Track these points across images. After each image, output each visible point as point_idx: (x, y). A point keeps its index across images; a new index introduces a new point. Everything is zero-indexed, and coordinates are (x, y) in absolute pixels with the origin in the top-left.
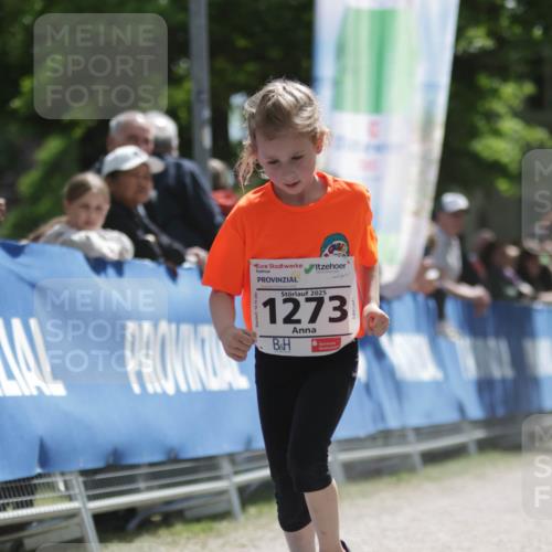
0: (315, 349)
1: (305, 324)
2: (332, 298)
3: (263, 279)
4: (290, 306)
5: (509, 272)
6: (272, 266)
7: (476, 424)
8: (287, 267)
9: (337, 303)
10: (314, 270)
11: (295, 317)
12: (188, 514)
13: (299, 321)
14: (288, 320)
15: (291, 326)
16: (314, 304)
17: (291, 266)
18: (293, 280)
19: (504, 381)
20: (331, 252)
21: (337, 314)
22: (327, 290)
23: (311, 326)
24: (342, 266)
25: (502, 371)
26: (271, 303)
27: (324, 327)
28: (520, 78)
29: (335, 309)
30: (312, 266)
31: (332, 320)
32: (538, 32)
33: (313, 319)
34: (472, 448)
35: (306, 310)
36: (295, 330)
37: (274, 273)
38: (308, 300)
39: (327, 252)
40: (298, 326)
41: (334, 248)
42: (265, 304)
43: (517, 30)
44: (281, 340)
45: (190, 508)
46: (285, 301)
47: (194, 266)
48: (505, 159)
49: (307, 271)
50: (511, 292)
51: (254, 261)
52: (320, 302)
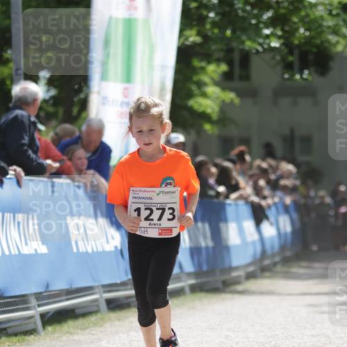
0: (160, 234)
1: (155, 221)
2: (169, 209)
3: (135, 198)
4: (148, 212)
5: (212, 181)
6: (140, 191)
7: (189, 274)
8: (148, 192)
9: (171, 211)
10: (161, 194)
11: (151, 218)
12: (9, 331)
13: (152, 220)
14: (147, 219)
15: (149, 222)
16: (160, 211)
17: (150, 192)
18: (150, 198)
19: (207, 248)
20: (166, 186)
21: (171, 217)
22: (167, 205)
23: (159, 222)
24: (174, 192)
25: (206, 242)
26: (138, 210)
27: (165, 223)
28: (218, 61)
29: (170, 214)
30: (160, 192)
31: (169, 220)
32: (229, 33)
33: (160, 219)
34: (187, 290)
35: (156, 214)
36: (150, 224)
37: (141, 195)
38: (158, 209)
39: (164, 186)
40: (152, 222)
41: (168, 184)
42: (135, 211)
43: (216, 31)
44: (143, 229)
45: (10, 327)
46: (146, 209)
47: (13, 177)
48: (209, 111)
49: (158, 194)
50: (212, 193)
51: (132, 189)
52: (163, 210)
